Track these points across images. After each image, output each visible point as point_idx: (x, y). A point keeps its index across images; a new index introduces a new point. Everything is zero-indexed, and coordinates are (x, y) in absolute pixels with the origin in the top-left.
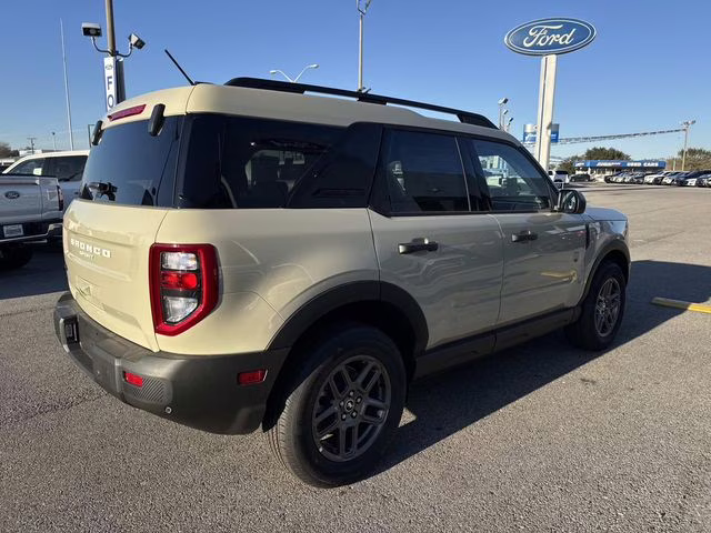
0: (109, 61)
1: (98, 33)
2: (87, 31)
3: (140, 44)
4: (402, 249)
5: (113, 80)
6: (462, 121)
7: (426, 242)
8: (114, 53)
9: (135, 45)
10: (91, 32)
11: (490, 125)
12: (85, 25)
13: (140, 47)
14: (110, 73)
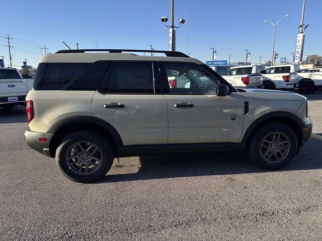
0: (171, 30)
1: (167, 20)
2: (163, 20)
3: (183, 22)
4: (105, 106)
5: (171, 38)
6: (168, 56)
7: (119, 104)
8: (173, 27)
9: (181, 22)
10: (165, 20)
11: (185, 56)
12: (162, 18)
13: (183, 23)
14: (171, 35)
